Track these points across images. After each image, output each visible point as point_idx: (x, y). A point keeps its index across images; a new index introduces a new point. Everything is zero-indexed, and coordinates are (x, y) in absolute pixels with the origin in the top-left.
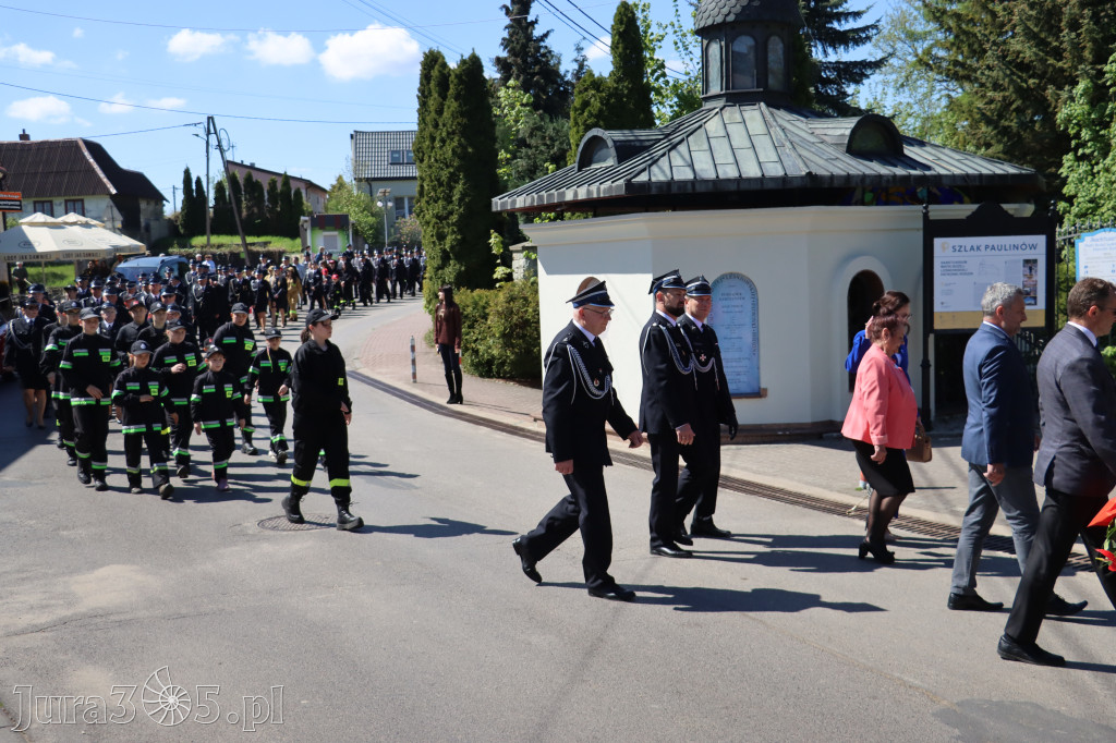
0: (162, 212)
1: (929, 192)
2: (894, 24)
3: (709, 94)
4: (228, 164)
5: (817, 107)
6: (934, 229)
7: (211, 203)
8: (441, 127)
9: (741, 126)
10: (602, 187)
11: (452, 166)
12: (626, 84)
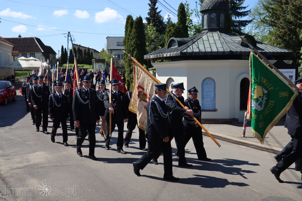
0: (55, 57)
2: (255, 10)
3: (204, 29)
4: (73, 45)
5: (233, 33)
7: (69, 55)
8: (131, 36)
9: (212, 37)
10: (174, 53)
11: (134, 47)
12: (181, 25)
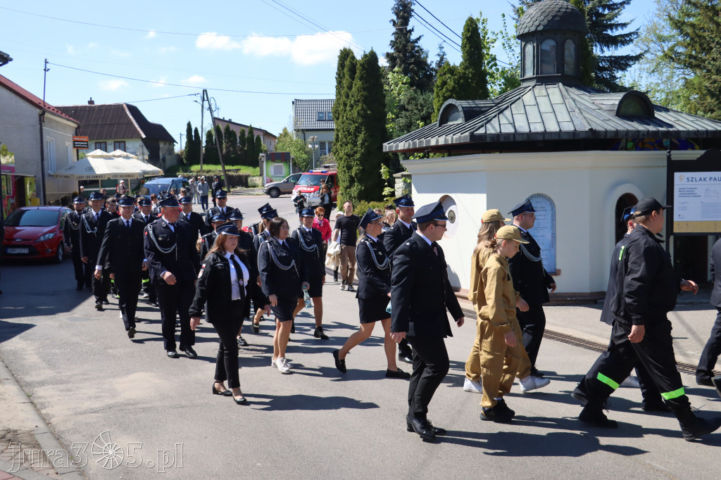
0: (173, 149)
1: (671, 142)
2: (648, 31)
3: (525, 77)
4: (215, 119)
5: (596, 86)
6: (674, 167)
7: (204, 144)
8: (350, 97)
9: (547, 97)
10: (455, 137)
11: (357, 122)
12: (470, 70)
